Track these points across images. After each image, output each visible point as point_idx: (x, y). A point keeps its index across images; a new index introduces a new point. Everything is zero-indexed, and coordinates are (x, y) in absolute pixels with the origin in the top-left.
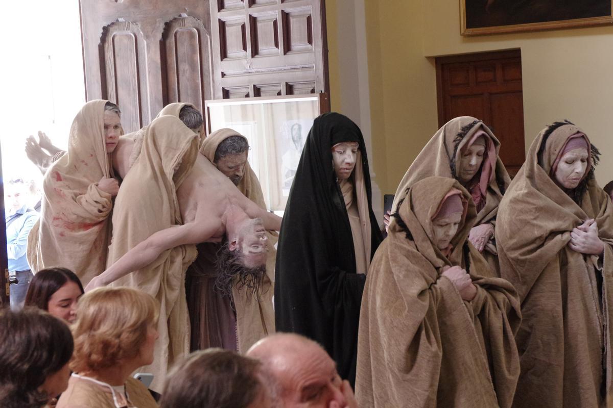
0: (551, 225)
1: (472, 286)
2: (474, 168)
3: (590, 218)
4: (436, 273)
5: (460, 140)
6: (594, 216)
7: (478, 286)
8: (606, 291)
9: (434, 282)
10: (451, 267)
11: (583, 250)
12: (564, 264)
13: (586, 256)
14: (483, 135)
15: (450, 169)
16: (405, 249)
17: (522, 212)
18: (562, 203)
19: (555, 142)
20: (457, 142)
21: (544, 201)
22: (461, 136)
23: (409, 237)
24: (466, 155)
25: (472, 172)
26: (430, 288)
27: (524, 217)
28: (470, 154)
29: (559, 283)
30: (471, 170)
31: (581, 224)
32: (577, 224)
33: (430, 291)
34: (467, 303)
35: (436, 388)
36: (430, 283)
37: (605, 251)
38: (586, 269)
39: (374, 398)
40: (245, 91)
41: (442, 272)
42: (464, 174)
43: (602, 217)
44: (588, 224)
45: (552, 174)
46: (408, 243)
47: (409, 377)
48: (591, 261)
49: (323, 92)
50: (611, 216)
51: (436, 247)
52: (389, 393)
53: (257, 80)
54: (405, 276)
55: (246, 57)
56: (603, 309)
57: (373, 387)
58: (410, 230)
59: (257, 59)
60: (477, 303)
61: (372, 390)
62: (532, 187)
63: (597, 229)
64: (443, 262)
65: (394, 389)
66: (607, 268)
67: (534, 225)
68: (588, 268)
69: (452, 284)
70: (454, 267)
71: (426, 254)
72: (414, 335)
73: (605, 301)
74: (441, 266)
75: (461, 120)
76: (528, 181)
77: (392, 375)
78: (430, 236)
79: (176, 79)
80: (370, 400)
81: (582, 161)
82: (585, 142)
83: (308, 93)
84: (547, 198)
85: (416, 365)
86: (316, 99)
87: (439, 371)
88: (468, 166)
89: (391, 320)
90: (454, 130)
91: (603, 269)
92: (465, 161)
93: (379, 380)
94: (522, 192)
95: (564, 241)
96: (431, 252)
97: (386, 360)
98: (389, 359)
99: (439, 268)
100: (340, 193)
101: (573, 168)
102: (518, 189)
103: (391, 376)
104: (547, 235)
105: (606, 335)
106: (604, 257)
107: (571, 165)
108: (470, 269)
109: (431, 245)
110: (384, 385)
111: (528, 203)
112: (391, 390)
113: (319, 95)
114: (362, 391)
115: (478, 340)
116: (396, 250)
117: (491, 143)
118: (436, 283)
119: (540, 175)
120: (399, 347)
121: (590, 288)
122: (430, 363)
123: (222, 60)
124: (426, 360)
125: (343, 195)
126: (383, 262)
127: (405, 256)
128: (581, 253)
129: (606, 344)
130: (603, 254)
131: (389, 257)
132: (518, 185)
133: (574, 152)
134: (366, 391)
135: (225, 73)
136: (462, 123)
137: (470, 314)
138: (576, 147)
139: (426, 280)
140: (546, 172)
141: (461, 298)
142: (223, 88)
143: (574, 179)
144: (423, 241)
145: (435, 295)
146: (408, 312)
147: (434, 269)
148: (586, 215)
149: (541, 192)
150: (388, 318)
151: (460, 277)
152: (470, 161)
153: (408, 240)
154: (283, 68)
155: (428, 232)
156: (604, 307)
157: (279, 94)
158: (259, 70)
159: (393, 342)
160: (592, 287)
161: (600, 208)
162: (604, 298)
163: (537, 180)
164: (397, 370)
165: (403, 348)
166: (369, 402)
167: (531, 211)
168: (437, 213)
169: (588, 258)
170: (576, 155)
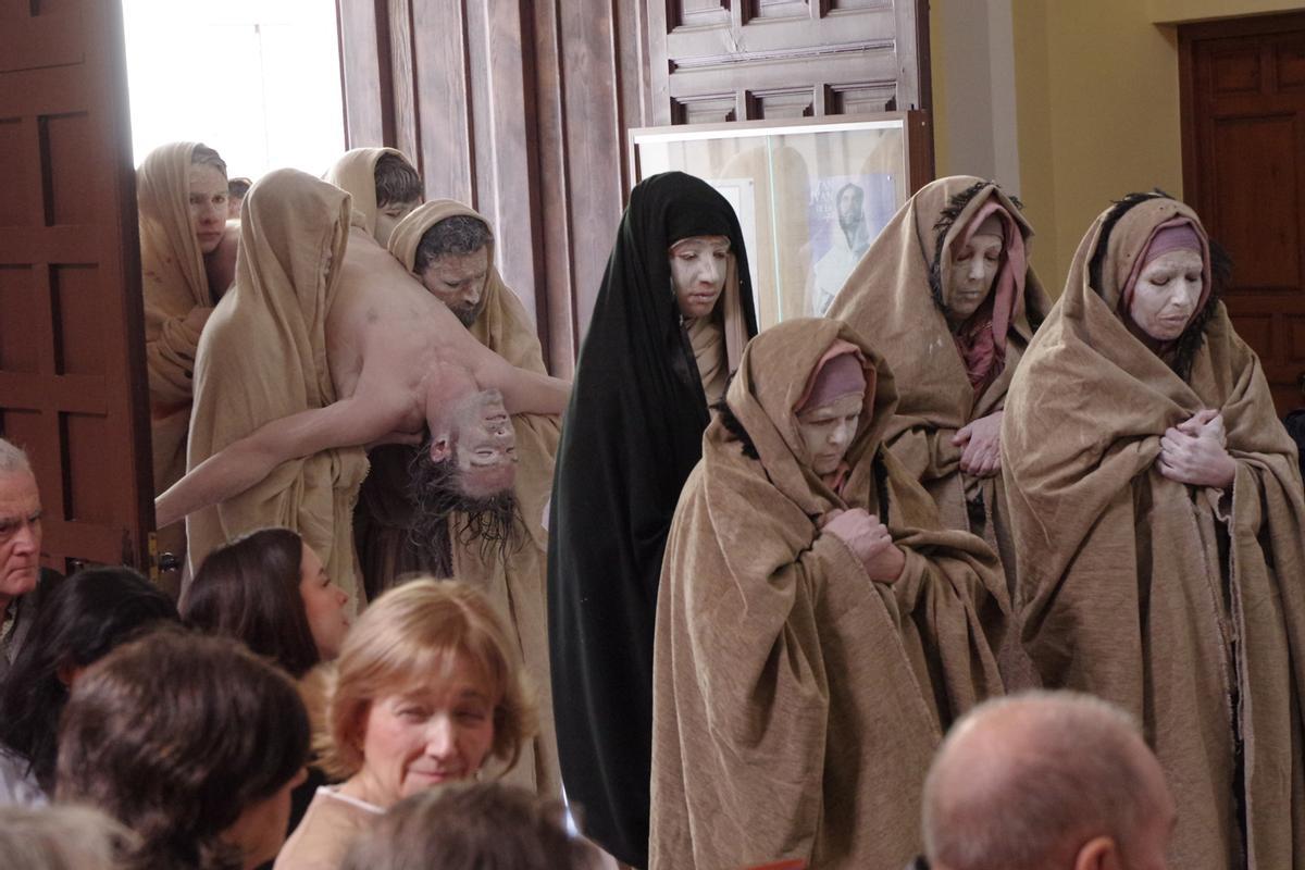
0: (1116, 421)
1: (893, 549)
2: (979, 287)
3: (1208, 406)
4: (810, 527)
5: (949, 225)
6: (1217, 402)
7: (907, 549)
8: (1237, 566)
9: (807, 546)
10: (844, 511)
11: (1187, 477)
12: (1143, 507)
13: (1195, 490)
14: (997, 214)
15: (929, 291)
16: (738, 478)
17: (1054, 392)
18: (1143, 372)
19: (1127, 238)
20: (943, 228)
21: (1100, 367)
22: (951, 214)
23: (750, 451)
24: (961, 259)
25: (975, 296)
26: (799, 561)
27: (1056, 404)
28: (971, 255)
29: (1132, 549)
30: (973, 292)
31: (1186, 420)
32: (1175, 419)
33: (798, 566)
34: (883, 587)
35: (819, 774)
36: (798, 550)
37: (1235, 480)
38: (1193, 517)
39: (689, 806)
40: (726, 106)
41: (824, 523)
42: (959, 301)
43: (1237, 405)
44: (1201, 420)
45: (1123, 308)
46: (748, 465)
47: (757, 755)
48: (1207, 501)
49: (916, 107)
50: (1258, 402)
51: (810, 471)
52: (720, 793)
53: (754, 79)
54: (740, 537)
55: (728, 24)
56: (1232, 607)
57: (685, 781)
58: (753, 437)
59: (756, 29)
60: (906, 587)
61: (683, 791)
62: (1076, 338)
63: (1224, 431)
64: (827, 503)
65: (729, 783)
66: (1239, 517)
67: (1077, 421)
68: (1197, 516)
69: (846, 547)
70: (850, 512)
71: (787, 486)
72: (763, 663)
73: (1235, 589)
74: (822, 511)
75: (948, 182)
76: (1069, 322)
77: (725, 754)
78: (795, 447)
79: (558, 77)
80: (680, 812)
81: (1190, 278)
82: (1193, 235)
83: (879, 110)
84: (1110, 363)
85: (772, 727)
86: (899, 124)
87: (824, 739)
88: (966, 282)
89: (716, 635)
90: (934, 204)
91: (1230, 518)
92: (961, 271)
93: (698, 767)
94: (1056, 347)
95: (1143, 458)
96: (797, 482)
97: (709, 721)
98: (715, 719)
99: (818, 515)
100: (688, 348)
101: (1169, 294)
102: (1050, 342)
103: (721, 757)
104: (1108, 443)
105: (1241, 663)
106: (1234, 492)
107: (1163, 287)
108: (890, 514)
109: (797, 468)
110: (709, 776)
111: (1066, 372)
112: (724, 786)
113: (906, 116)
114: (664, 793)
115: (910, 668)
116: (720, 482)
117: (1014, 231)
118: (810, 549)
119: (1094, 312)
120: (734, 692)
121: (1203, 561)
122: (802, 721)
123: (669, 31)
124: (792, 717)
125: (696, 353)
126: (696, 510)
127: (741, 494)
128: (1185, 484)
129: (1242, 683)
130: (1232, 486)
131: (707, 497)
132: (1051, 335)
133: (1166, 259)
134: (672, 792)
135: (676, 62)
136: (951, 188)
137: (890, 612)
138: (1171, 248)
139: (790, 545)
140: (1109, 305)
141: (867, 577)
142: (673, 100)
143: (1172, 319)
144: (779, 458)
145: (809, 577)
146: (748, 613)
147: (806, 518)
148: (1198, 399)
149: (1097, 351)
150: (709, 631)
151: (863, 532)
152: (970, 271)
153: (748, 458)
154: (817, 50)
155: (790, 439)
156: (1233, 602)
157: (808, 112)
158: (760, 55)
159: (721, 681)
160: (1207, 559)
161: (1235, 385)
162: (1234, 583)
163: (1089, 323)
164: (731, 741)
165: (742, 693)
166: (678, 815)
167: (1072, 391)
168: (806, 398)
169: (1199, 494)
170: (1173, 266)
